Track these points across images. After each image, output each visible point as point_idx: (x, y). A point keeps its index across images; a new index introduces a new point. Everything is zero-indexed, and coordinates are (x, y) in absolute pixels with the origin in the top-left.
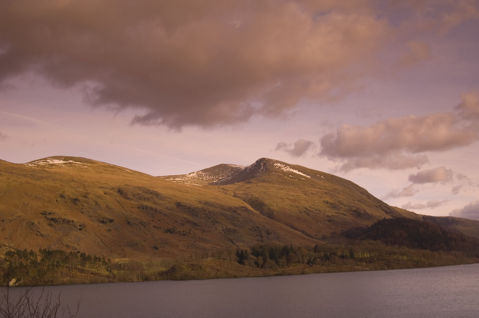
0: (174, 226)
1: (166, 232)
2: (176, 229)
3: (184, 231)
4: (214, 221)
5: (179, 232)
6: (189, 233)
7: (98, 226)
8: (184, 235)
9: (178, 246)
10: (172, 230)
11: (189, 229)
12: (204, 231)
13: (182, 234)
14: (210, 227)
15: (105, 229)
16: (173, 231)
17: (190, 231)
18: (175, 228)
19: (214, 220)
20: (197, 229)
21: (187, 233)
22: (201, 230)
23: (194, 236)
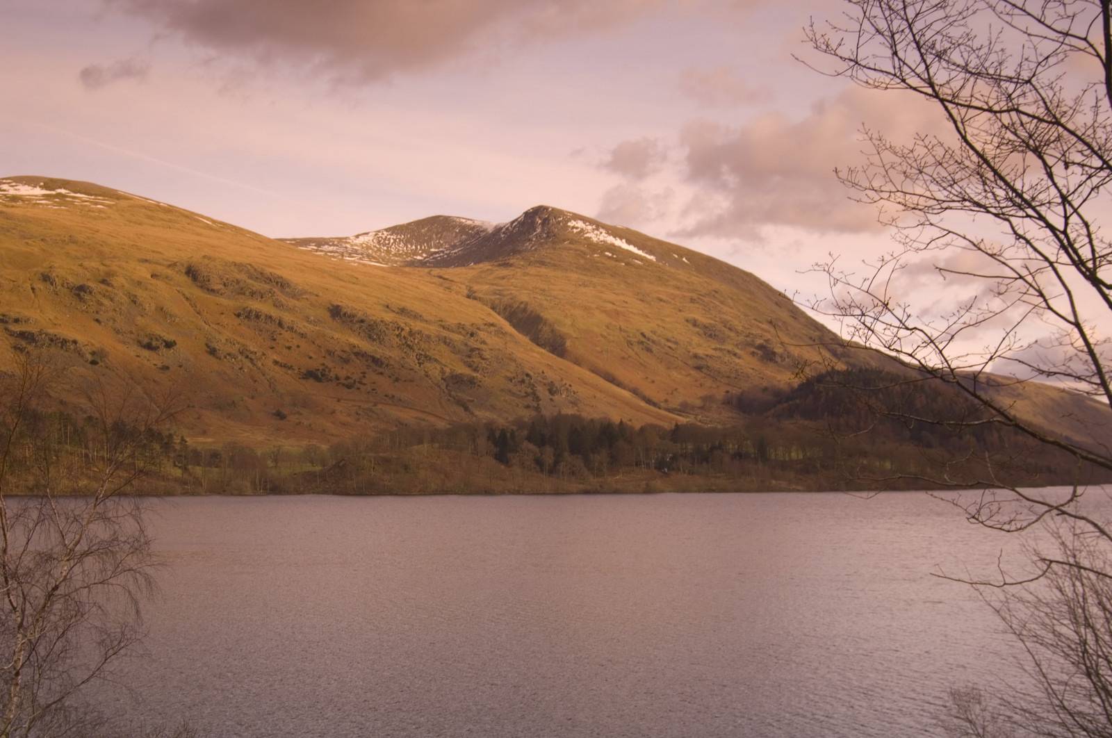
0: (323, 364)
1: (304, 378)
2: (330, 371)
3: (348, 378)
4: (421, 354)
5: (337, 378)
6: (360, 383)
7: (137, 356)
8: (349, 387)
9: (334, 412)
10: (319, 374)
11: (362, 373)
12: (397, 380)
13: (343, 385)
14: (411, 369)
15: (155, 365)
16: (322, 375)
17: (364, 377)
18: (327, 367)
19: (423, 353)
20: (381, 374)
21: (355, 381)
22: (390, 377)
23: (373, 390)
